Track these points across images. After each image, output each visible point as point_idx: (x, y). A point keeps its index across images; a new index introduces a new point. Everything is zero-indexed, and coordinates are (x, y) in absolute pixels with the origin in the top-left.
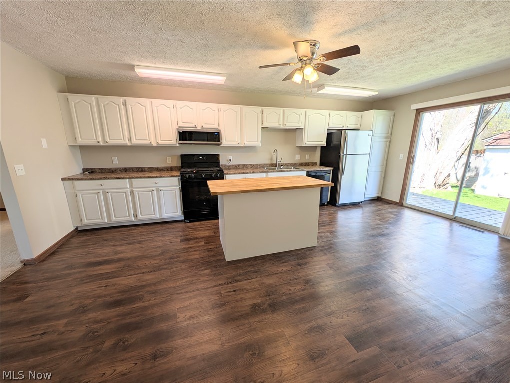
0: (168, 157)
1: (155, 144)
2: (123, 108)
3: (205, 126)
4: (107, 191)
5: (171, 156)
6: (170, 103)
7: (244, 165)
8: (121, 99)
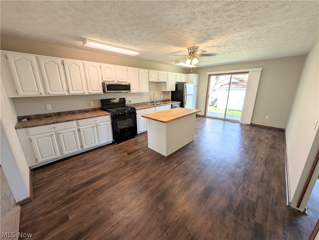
0: (91, 102)
1: (87, 93)
2: (61, 66)
3: (119, 81)
4: (59, 132)
5: (94, 101)
6: (97, 64)
7: (138, 104)
8: (59, 60)
